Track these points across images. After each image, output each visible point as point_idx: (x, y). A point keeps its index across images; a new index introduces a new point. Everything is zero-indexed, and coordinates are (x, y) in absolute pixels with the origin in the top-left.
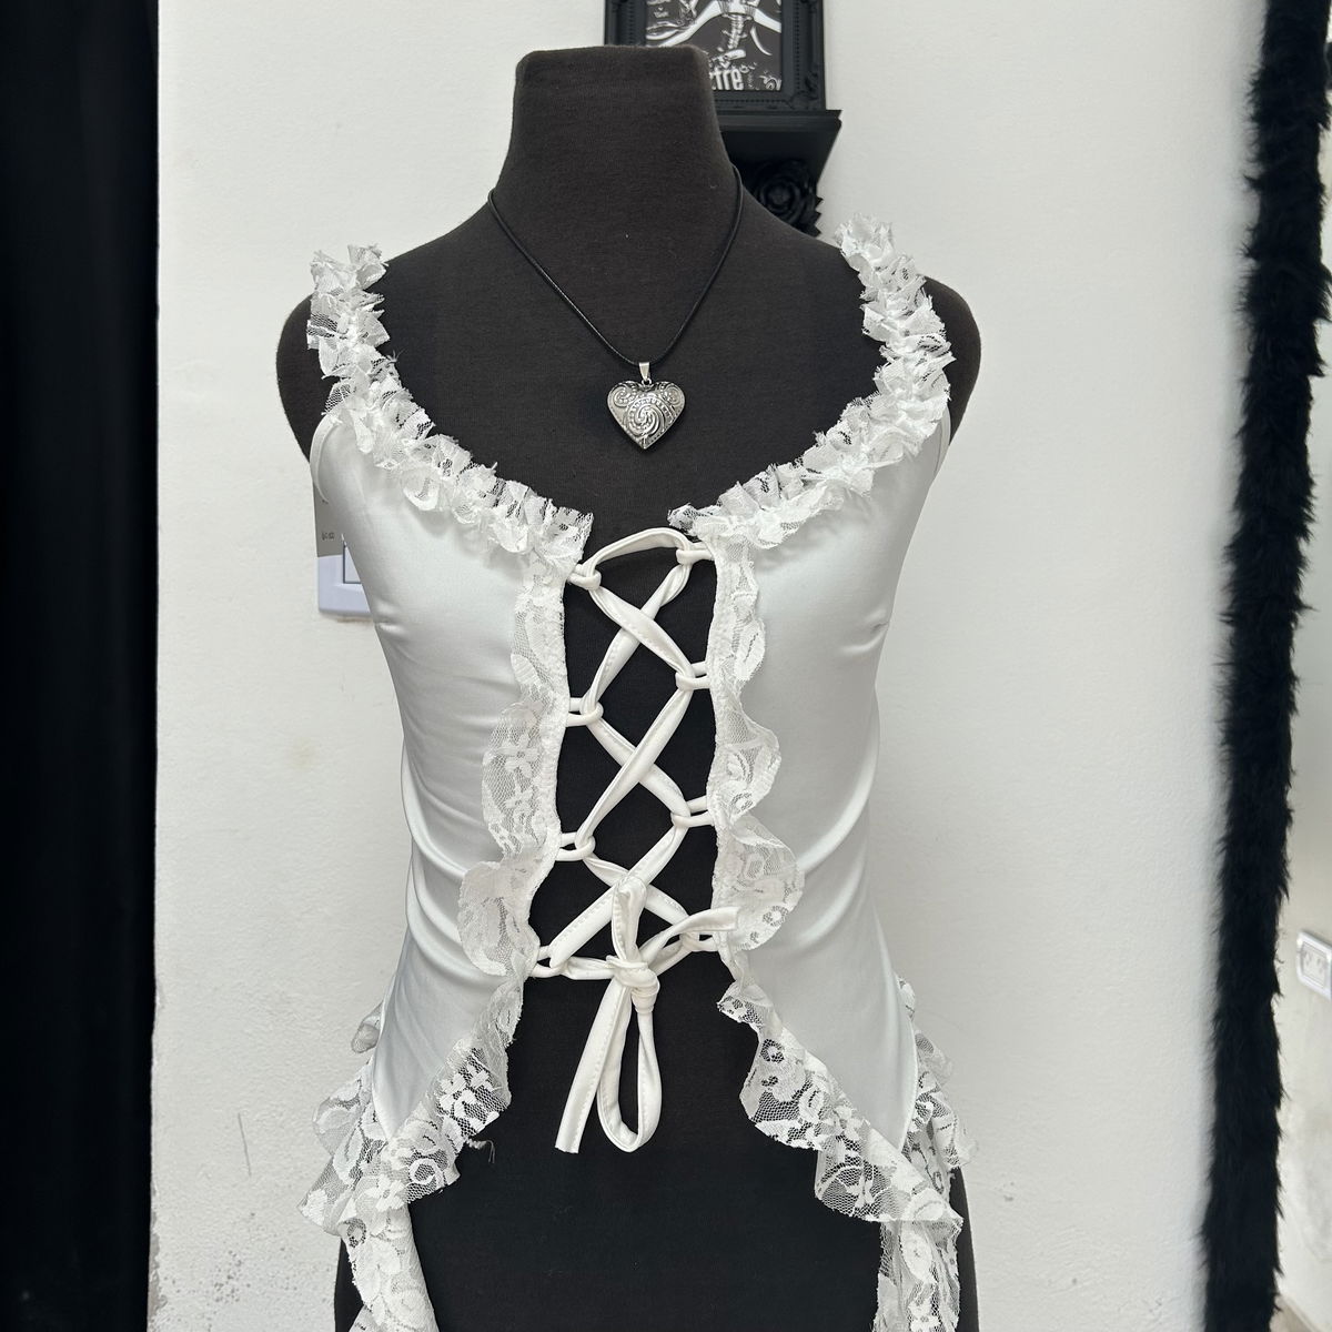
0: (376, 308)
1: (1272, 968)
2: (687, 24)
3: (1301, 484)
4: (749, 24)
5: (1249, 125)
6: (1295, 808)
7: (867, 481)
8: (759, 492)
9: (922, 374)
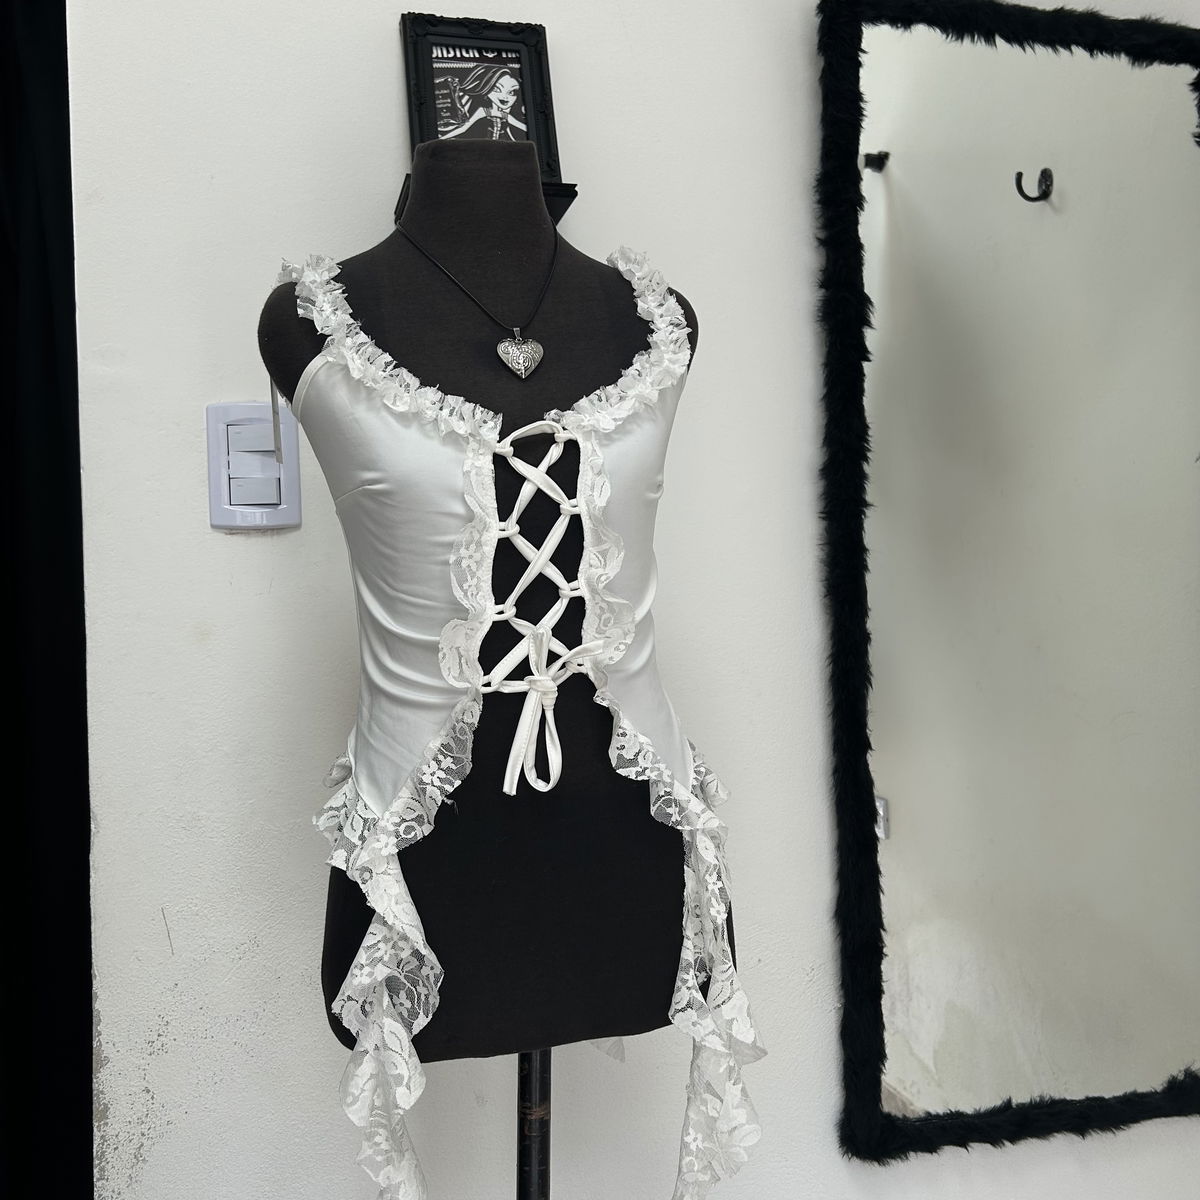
0: (343, 292)
1: (866, 733)
2: (464, 122)
3: (862, 429)
4: (505, 125)
5: (816, 206)
6: (872, 632)
7: (654, 396)
8: (596, 402)
9: (675, 338)
